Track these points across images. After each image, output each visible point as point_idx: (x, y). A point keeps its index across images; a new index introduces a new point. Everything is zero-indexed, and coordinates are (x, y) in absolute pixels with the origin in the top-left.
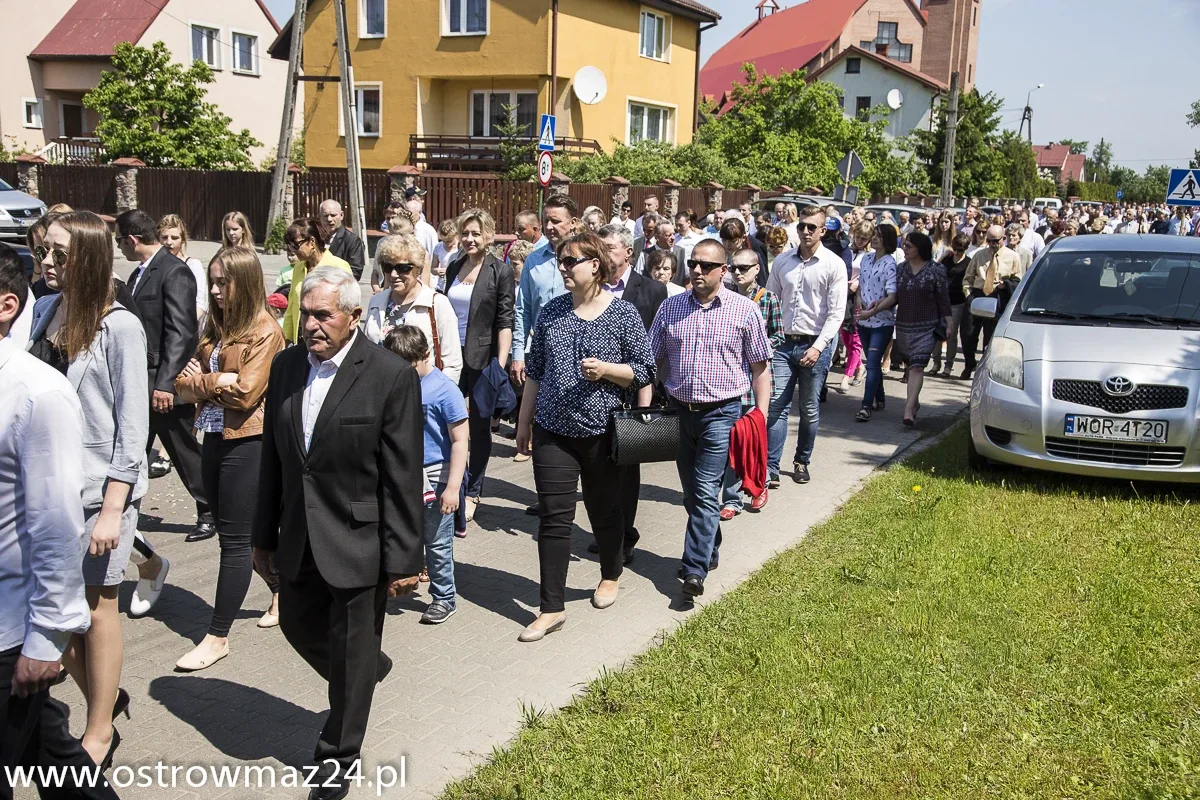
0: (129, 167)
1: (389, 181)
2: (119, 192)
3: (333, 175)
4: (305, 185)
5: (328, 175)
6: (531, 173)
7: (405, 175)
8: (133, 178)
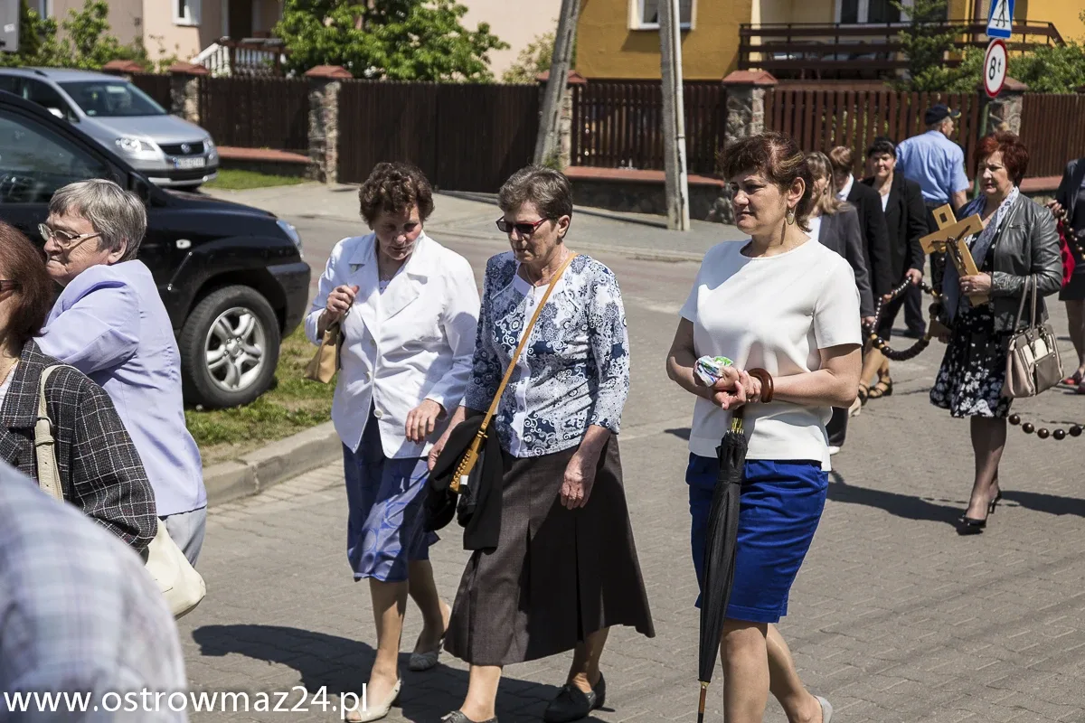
0: (327, 80)
1: (724, 95)
2: (313, 118)
3: (635, 89)
4: (590, 105)
5: (627, 89)
6: (951, 80)
7: (751, 85)
8: (332, 96)
